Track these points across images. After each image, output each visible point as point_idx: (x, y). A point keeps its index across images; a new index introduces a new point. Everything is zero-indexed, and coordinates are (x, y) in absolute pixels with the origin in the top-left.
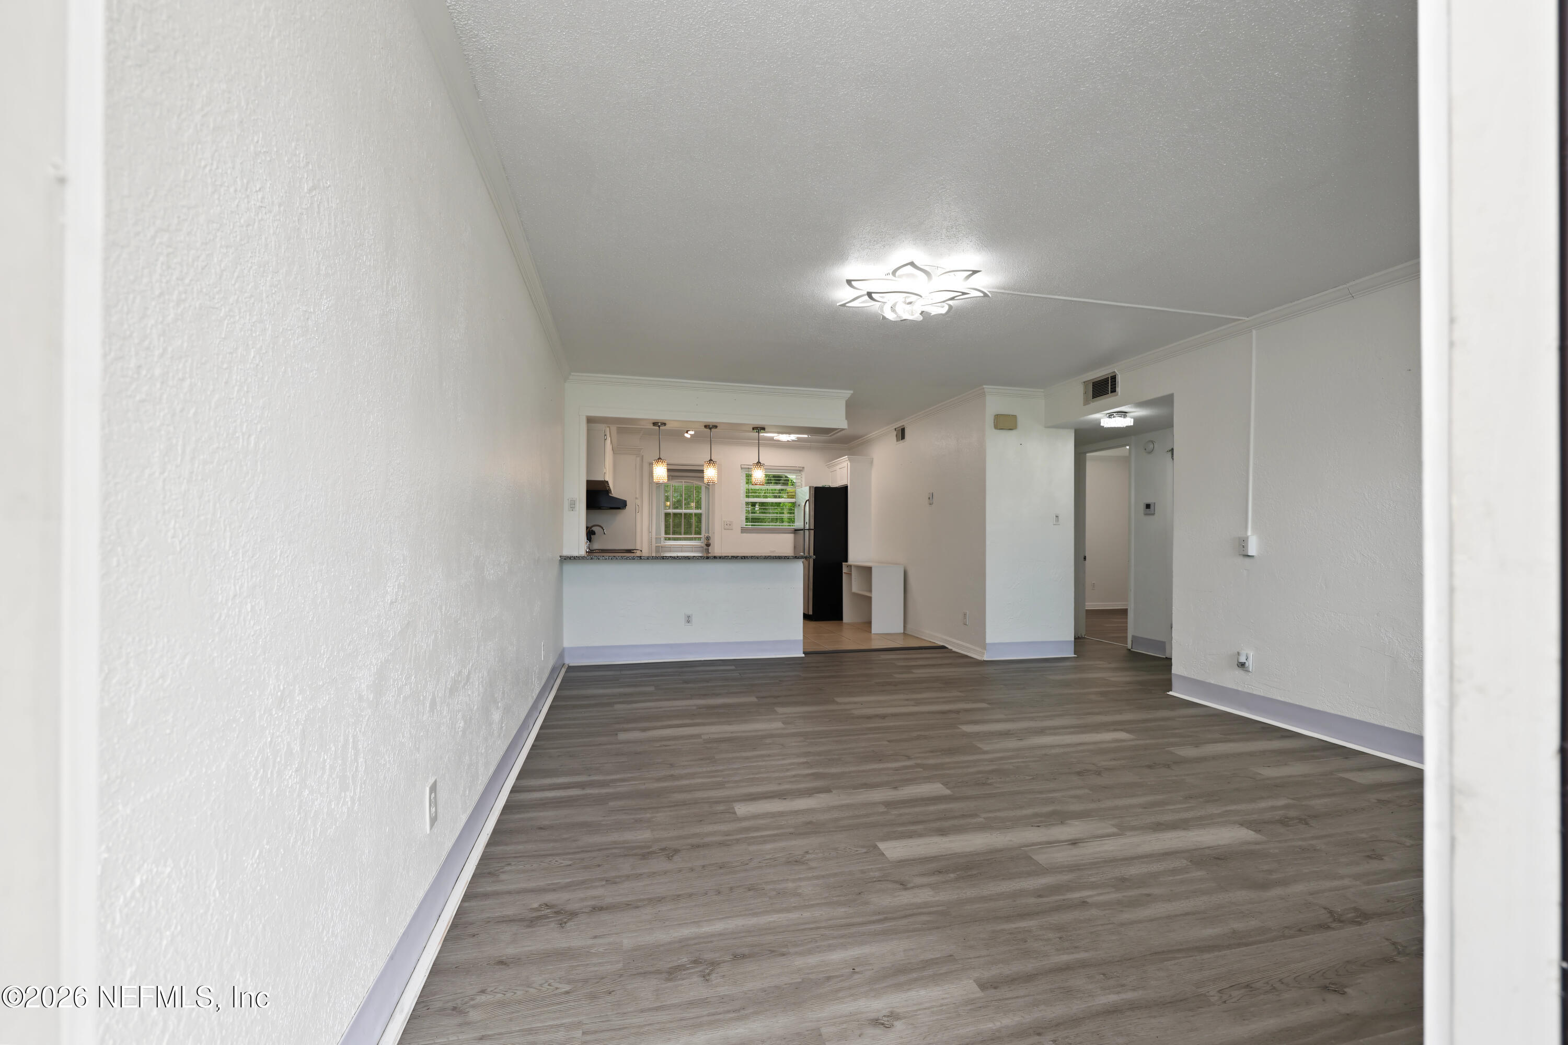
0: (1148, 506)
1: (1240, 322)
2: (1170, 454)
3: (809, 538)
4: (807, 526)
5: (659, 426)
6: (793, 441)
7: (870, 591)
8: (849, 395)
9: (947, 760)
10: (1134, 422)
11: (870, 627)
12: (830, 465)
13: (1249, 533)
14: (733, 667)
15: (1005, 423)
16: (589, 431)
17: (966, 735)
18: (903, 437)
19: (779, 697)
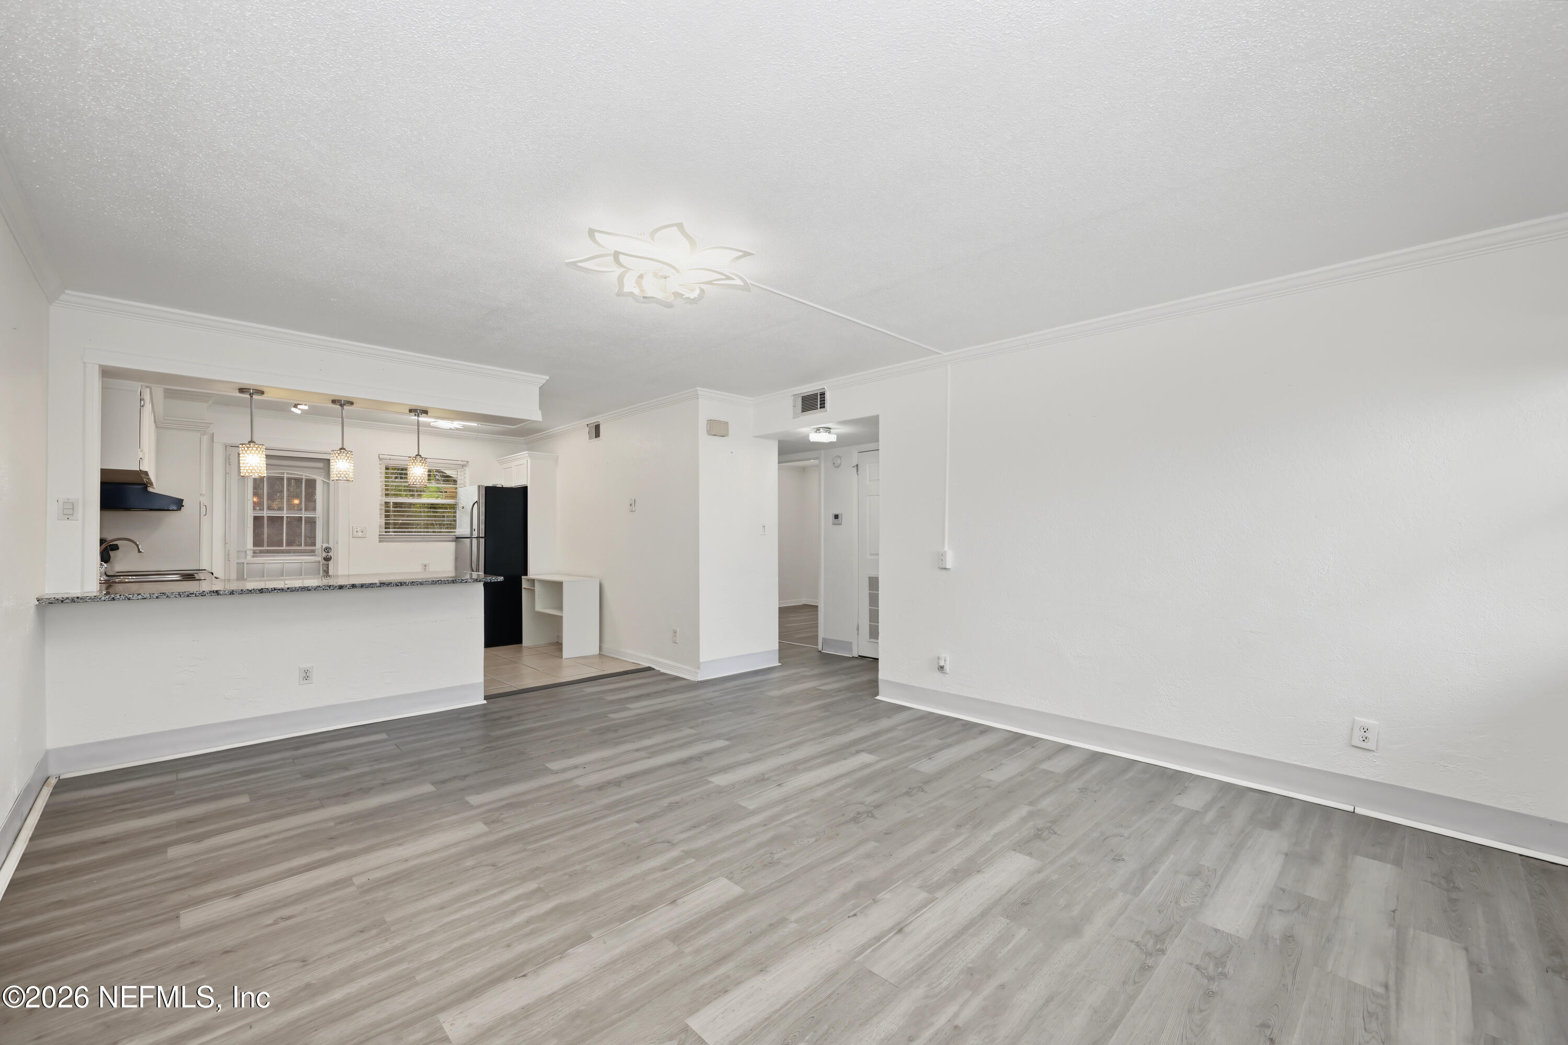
0: (836, 517)
1: (941, 355)
2: (855, 468)
3: (477, 549)
4: (475, 534)
5: (251, 395)
6: (457, 429)
7: (560, 608)
8: (544, 382)
9: (717, 836)
10: (838, 438)
11: (560, 650)
12: (504, 460)
13: (946, 549)
14: (384, 736)
15: (718, 429)
16: (105, 389)
17: (720, 791)
18: (597, 435)
19: (466, 776)
